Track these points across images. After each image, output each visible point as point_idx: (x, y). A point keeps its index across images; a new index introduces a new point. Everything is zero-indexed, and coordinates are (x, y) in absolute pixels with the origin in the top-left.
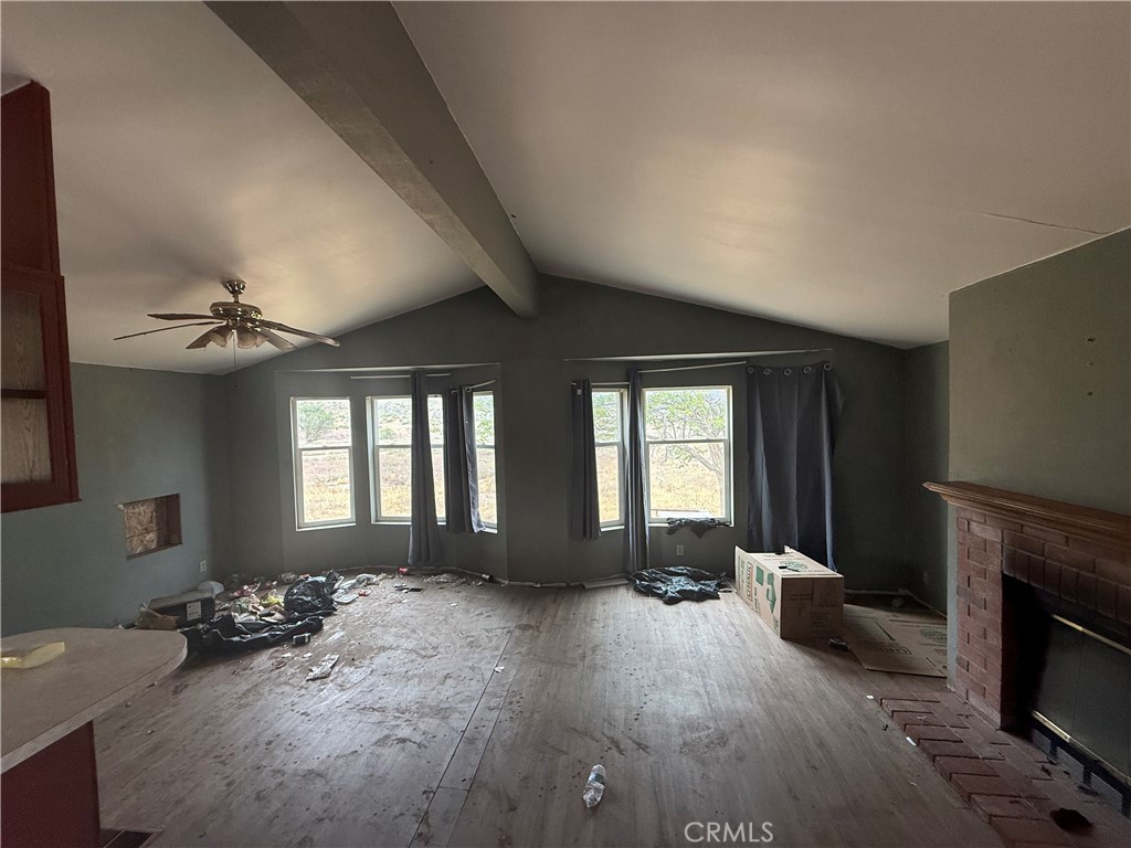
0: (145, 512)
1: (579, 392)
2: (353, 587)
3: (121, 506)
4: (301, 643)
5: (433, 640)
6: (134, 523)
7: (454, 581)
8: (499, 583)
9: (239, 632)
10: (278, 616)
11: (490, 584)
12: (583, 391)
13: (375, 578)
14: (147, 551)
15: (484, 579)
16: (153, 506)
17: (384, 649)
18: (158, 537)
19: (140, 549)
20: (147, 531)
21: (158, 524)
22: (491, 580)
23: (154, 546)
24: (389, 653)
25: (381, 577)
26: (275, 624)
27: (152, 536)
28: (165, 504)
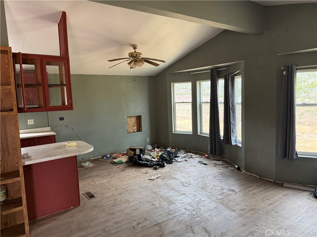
0: (133, 120)
1: (285, 73)
2: (185, 157)
3: (126, 117)
4: (156, 169)
5: (192, 182)
6: (131, 123)
7: (222, 165)
8: (242, 171)
9: (142, 160)
10: (156, 159)
11: (237, 171)
12: (288, 72)
13: (194, 156)
14: (134, 132)
15: (235, 167)
16: (135, 119)
17: (175, 178)
18: (137, 128)
19: (132, 131)
20: (134, 126)
21: (137, 124)
22: (239, 169)
23: (136, 131)
24: (175, 180)
25: (196, 156)
26: (154, 161)
27: (135, 128)
28: (139, 118)
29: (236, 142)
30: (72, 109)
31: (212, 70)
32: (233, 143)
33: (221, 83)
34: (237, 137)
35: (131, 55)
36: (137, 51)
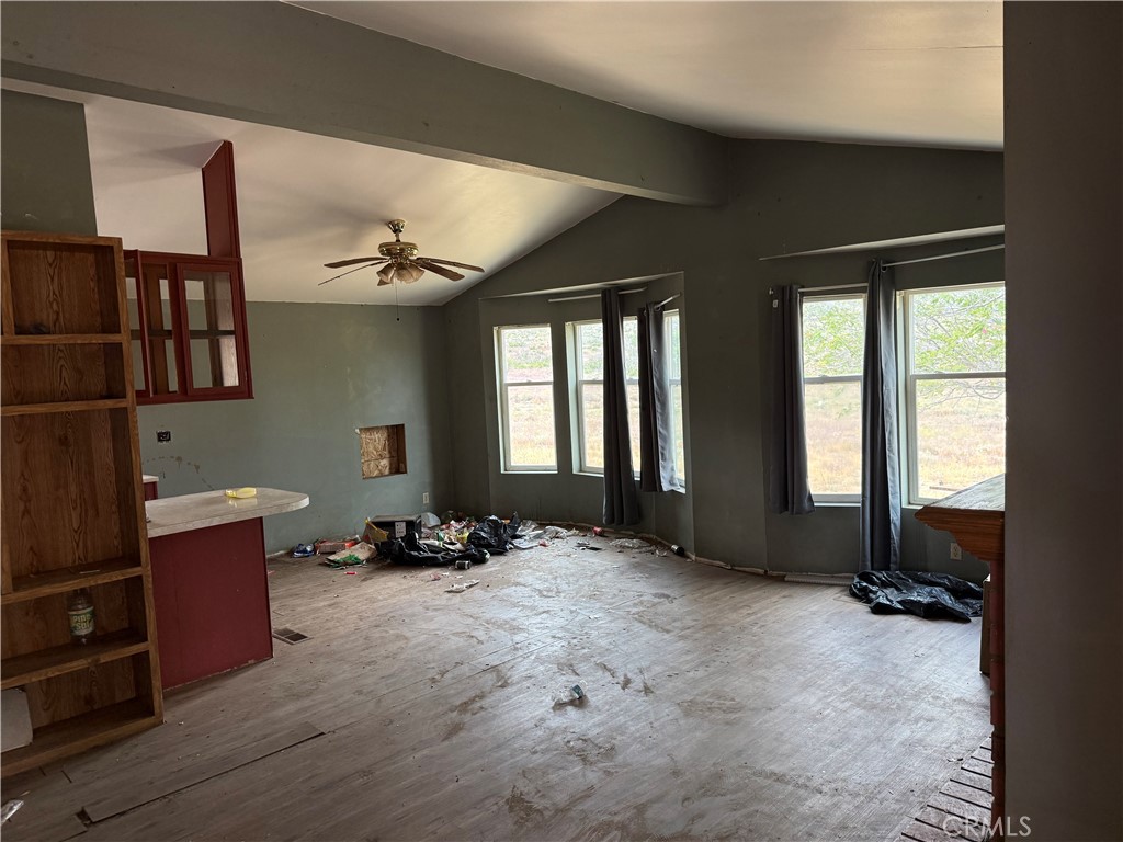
0: (380, 439)
1: (775, 303)
2: (538, 537)
3: (357, 431)
4: (461, 568)
5: (565, 587)
6: (371, 448)
7: (639, 548)
8: (688, 557)
9: (418, 549)
10: (459, 546)
11: (676, 557)
12: (782, 302)
13: (564, 532)
14: (382, 475)
15: (672, 550)
16: (386, 435)
17: (517, 584)
18: (391, 464)
19: (376, 473)
20: (381, 457)
21: (390, 452)
22: (681, 553)
23: (387, 472)
24: (518, 588)
25: (570, 533)
26: (452, 551)
27: (385, 462)
28: (396, 434)
29: (671, 483)
30: (249, 395)
31: (605, 292)
32: (666, 487)
33: (630, 328)
34: (675, 470)
35: (387, 249)
36: (403, 238)
